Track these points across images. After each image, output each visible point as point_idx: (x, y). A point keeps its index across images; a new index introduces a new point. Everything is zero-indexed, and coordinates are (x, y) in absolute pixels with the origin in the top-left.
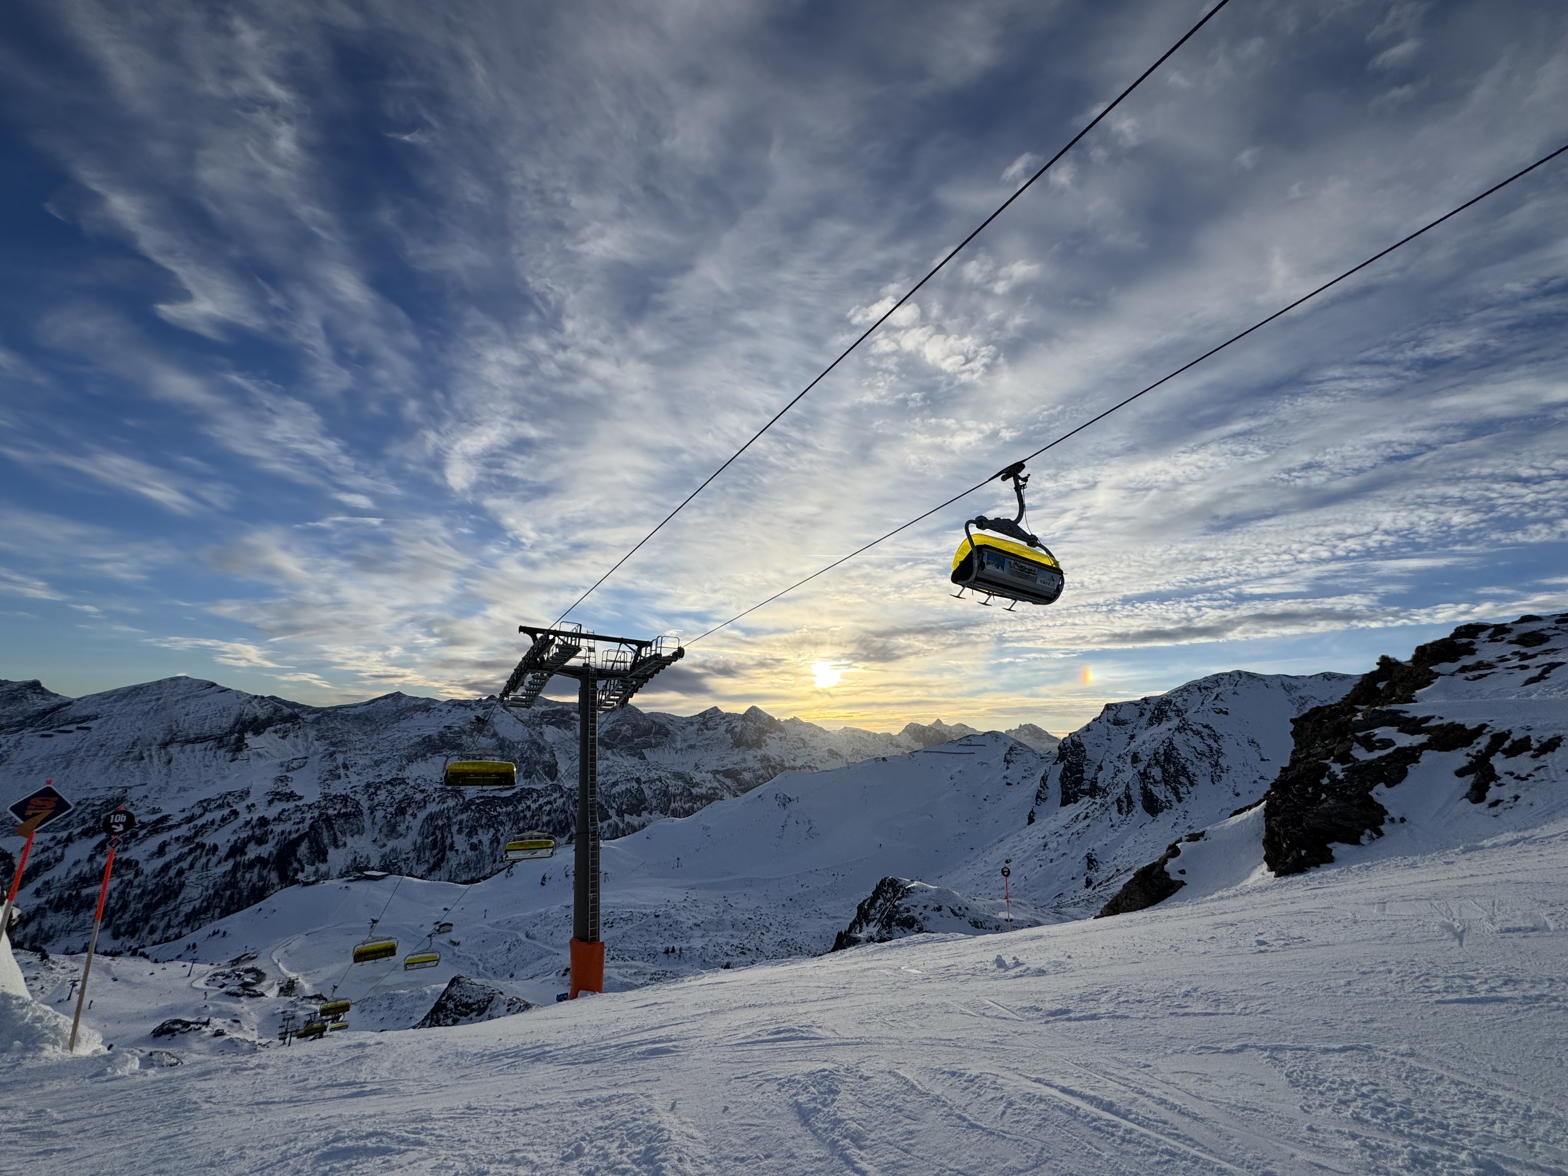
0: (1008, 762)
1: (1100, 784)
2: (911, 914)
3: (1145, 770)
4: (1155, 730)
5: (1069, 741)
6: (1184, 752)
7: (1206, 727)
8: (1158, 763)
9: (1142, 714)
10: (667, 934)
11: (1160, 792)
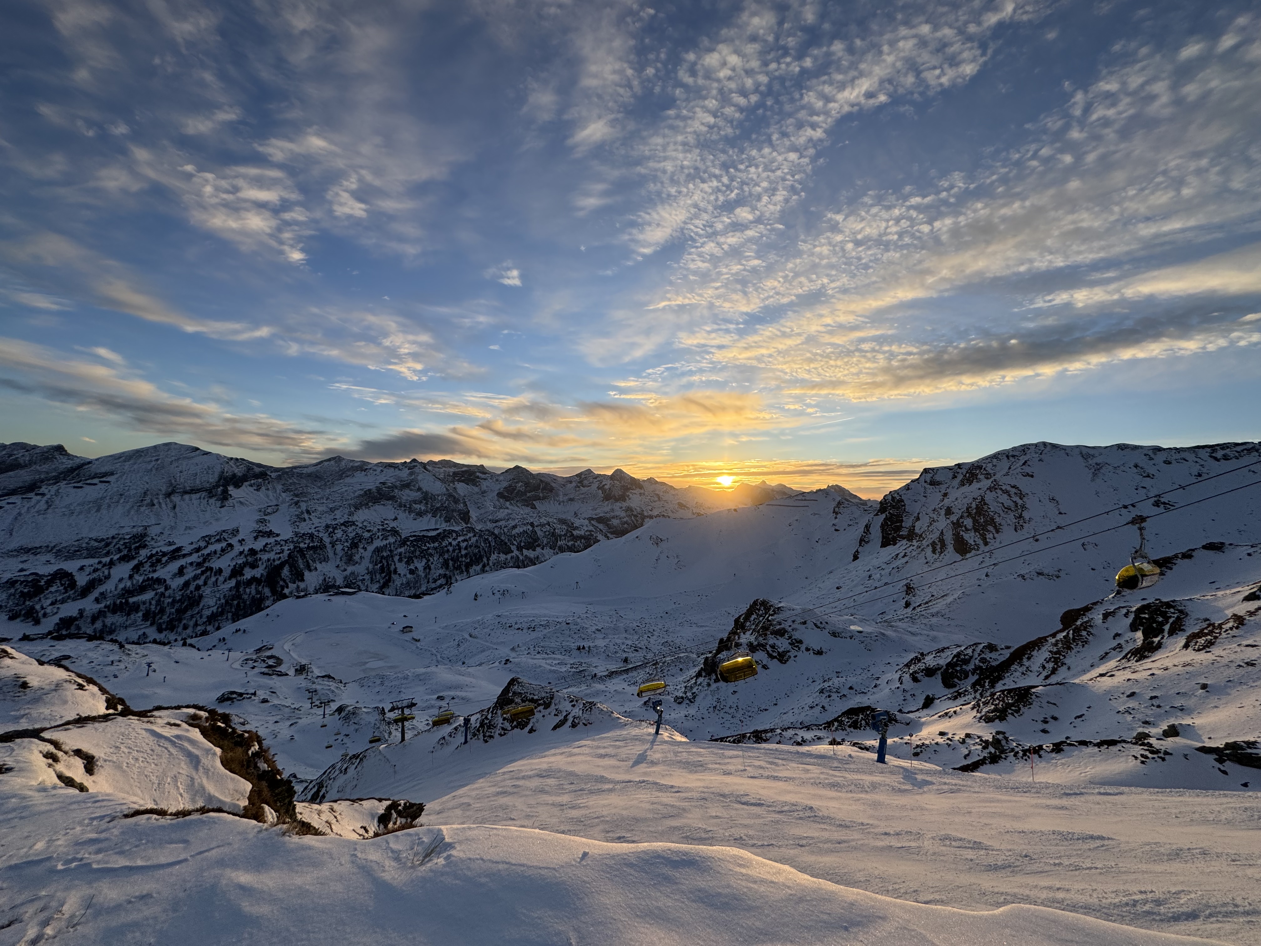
0: (837, 513)
1: (917, 531)
2: (782, 626)
3: (958, 520)
4: (966, 489)
5: (890, 497)
6: (993, 507)
7: (1013, 487)
8: (970, 515)
9: (955, 477)
10: (576, 636)
11: (970, 537)
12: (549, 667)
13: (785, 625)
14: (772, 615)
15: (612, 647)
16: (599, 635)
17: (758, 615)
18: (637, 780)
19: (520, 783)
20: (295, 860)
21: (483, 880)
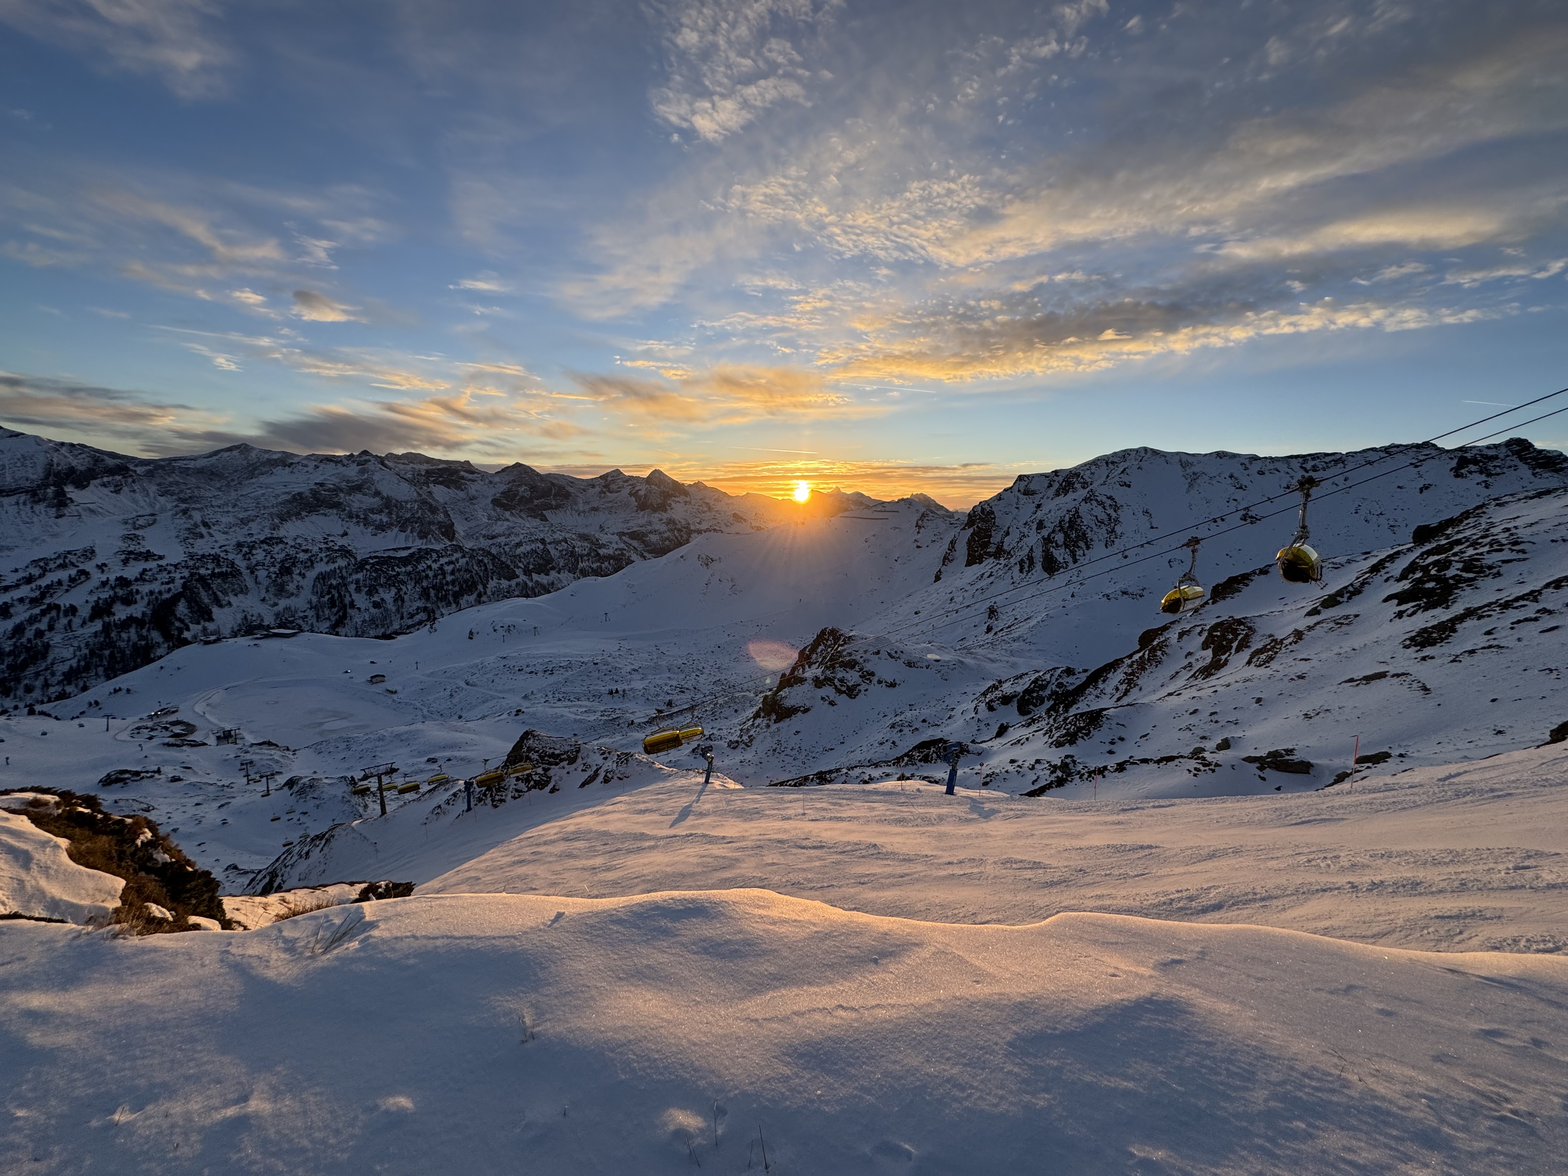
0: (920, 527)
1: (1005, 547)
2: (853, 657)
3: (1049, 535)
4: (1061, 499)
5: (979, 509)
6: (1087, 520)
7: (1110, 498)
8: (1062, 529)
9: (1050, 486)
10: (607, 678)
11: (1060, 554)
12: (574, 716)
13: (857, 656)
14: (842, 645)
15: (652, 689)
16: (636, 676)
17: (825, 646)
18: (684, 833)
19: (542, 849)
20: (129, 968)
21: (412, 961)
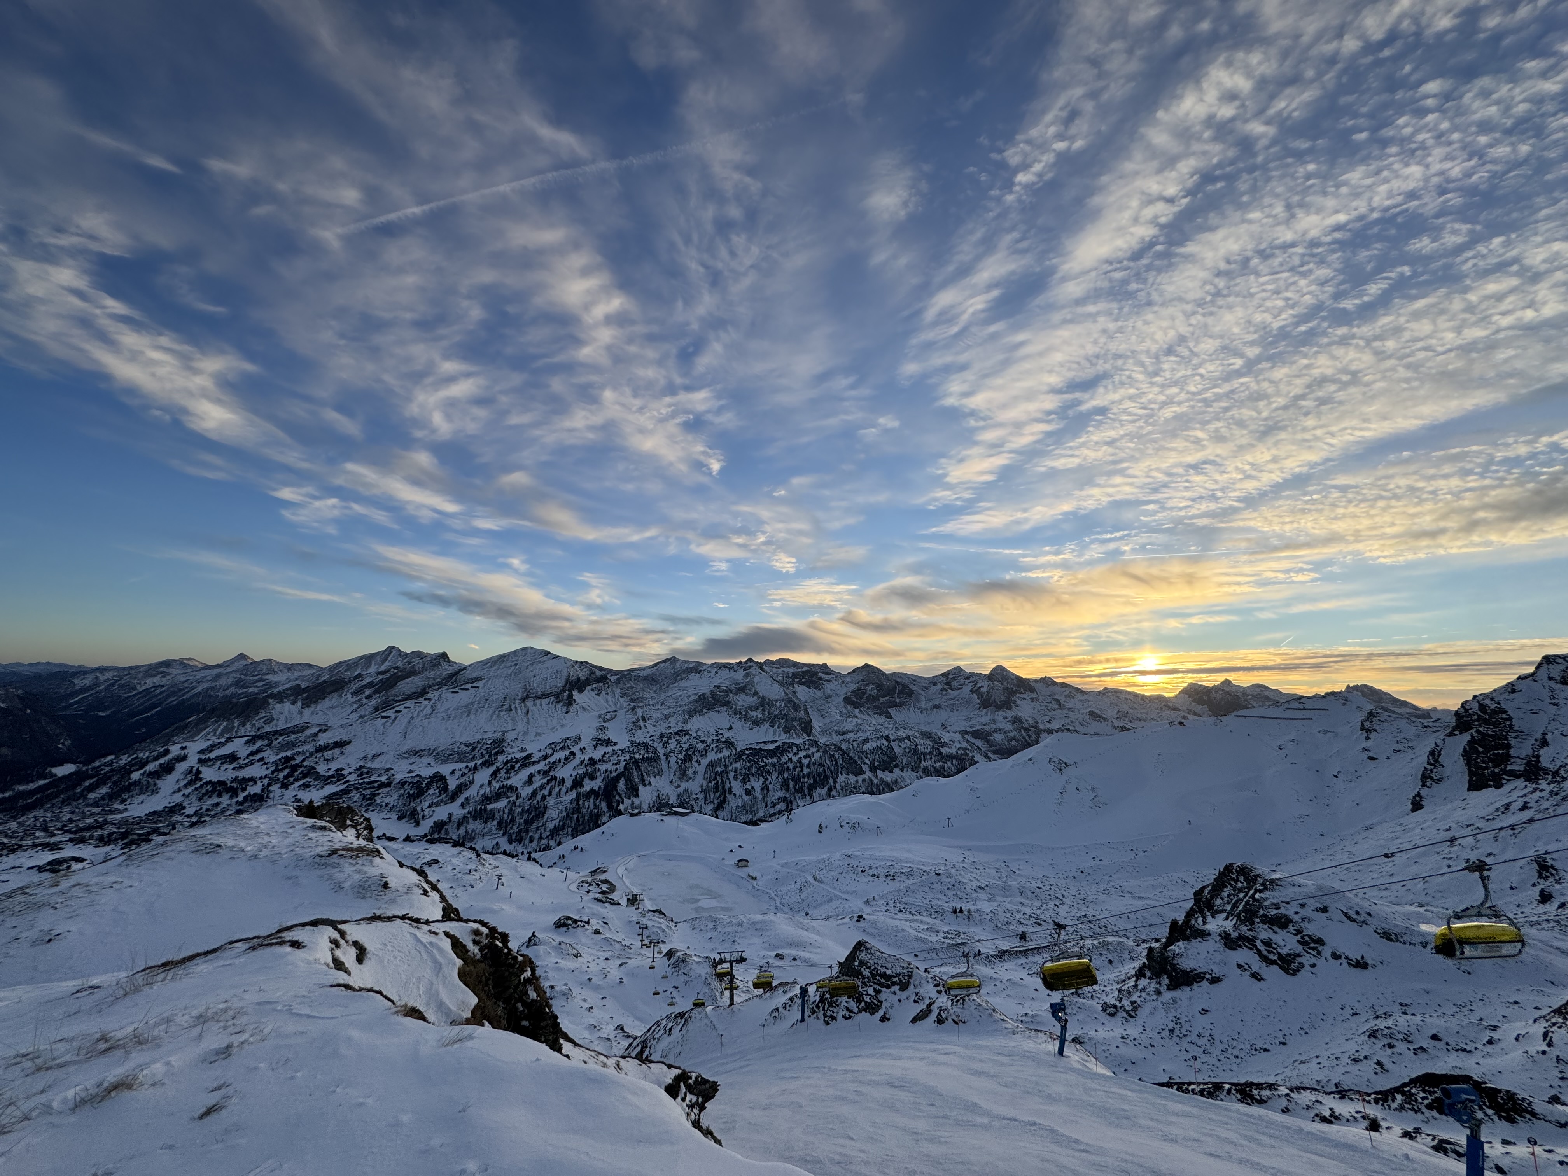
0: (1368, 731)
10: (950, 893)
12: (915, 933)
13: (1289, 911)
14: (1261, 891)
15: (1001, 914)
16: (983, 896)
17: (1234, 889)
18: (1026, 1119)
19: (863, 1089)
